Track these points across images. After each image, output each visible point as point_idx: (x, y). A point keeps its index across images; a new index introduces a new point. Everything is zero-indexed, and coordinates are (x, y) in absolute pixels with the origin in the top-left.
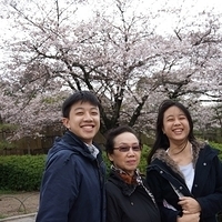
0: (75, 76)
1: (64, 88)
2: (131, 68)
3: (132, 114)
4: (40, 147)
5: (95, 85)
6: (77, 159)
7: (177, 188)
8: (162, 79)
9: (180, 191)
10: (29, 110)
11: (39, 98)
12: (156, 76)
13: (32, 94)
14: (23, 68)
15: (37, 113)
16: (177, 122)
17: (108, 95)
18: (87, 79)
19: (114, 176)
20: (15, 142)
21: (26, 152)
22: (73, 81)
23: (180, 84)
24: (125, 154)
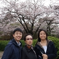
1: (17, 21)
15: (9, 28)
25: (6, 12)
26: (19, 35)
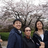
0: (16, 14)
1: (13, 17)
2: (29, 13)
3: (29, 23)
4: (8, 31)
5: (20, 16)
6: (16, 33)
7: (40, 40)
8: (36, 15)
9: (40, 41)
10: (5, 22)
11: (7, 19)
12: (34, 14)
13: (6, 19)
14: (4, 13)
15: (7, 23)
16: (40, 25)
17: (23, 19)
18: (18, 15)
19: (25, 37)
20: (2, 29)
21: (4, 32)
22: (15, 16)
23: (40, 16)
24: (27, 32)
26: (19, 24)
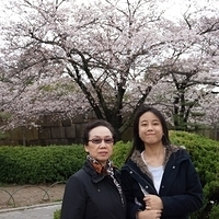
0: (74, 63)
2: (135, 56)
15: (33, 101)
16: (150, 127)
18: (86, 66)
24: (97, 146)
25: (24, 40)
